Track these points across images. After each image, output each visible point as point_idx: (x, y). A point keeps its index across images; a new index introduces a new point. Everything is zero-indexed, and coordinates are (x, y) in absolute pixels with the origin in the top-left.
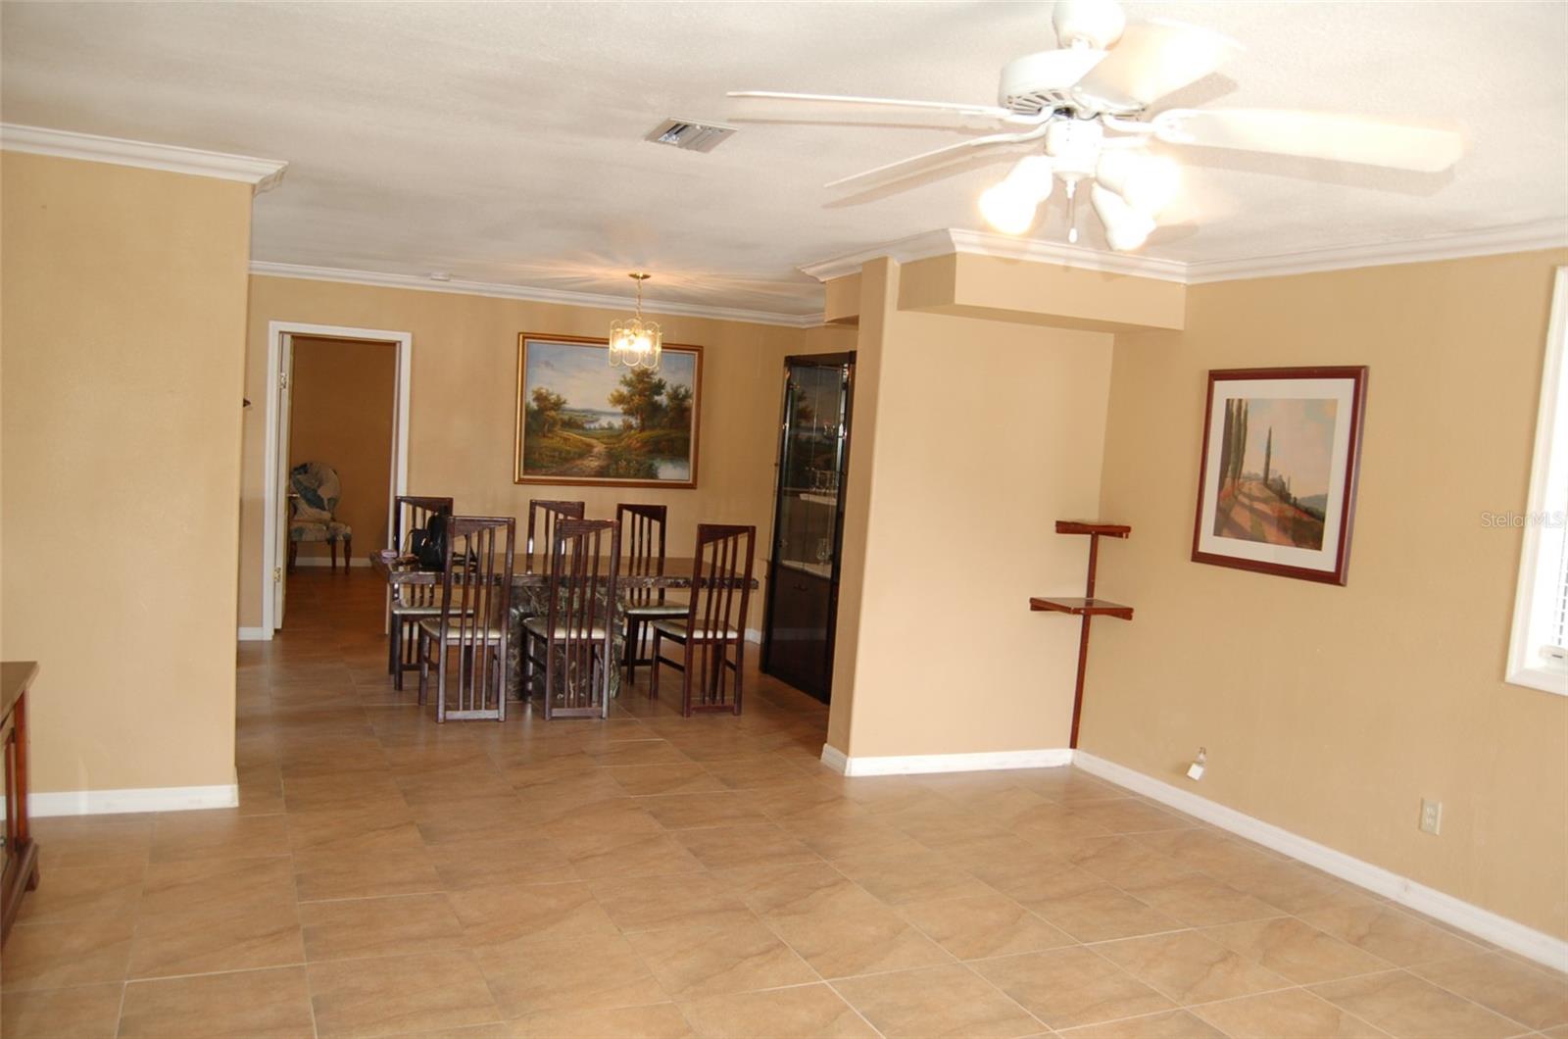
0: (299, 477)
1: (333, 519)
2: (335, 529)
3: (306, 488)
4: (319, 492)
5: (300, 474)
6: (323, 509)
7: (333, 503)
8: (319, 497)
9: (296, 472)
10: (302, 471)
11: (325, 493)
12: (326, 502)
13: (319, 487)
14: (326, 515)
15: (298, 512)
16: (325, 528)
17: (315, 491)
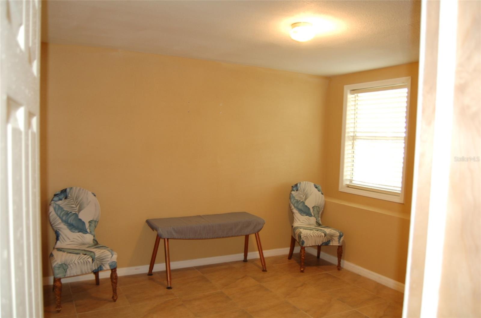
0: (59, 202)
1: (96, 244)
2: (101, 260)
3: (67, 214)
4: (80, 216)
5: (61, 200)
6: (85, 232)
7: (93, 225)
8: (80, 220)
9: (56, 198)
10: (62, 196)
11: (85, 216)
12: (87, 225)
13: (80, 210)
14: (89, 238)
15: (61, 238)
16: (90, 260)
17: (76, 215)
